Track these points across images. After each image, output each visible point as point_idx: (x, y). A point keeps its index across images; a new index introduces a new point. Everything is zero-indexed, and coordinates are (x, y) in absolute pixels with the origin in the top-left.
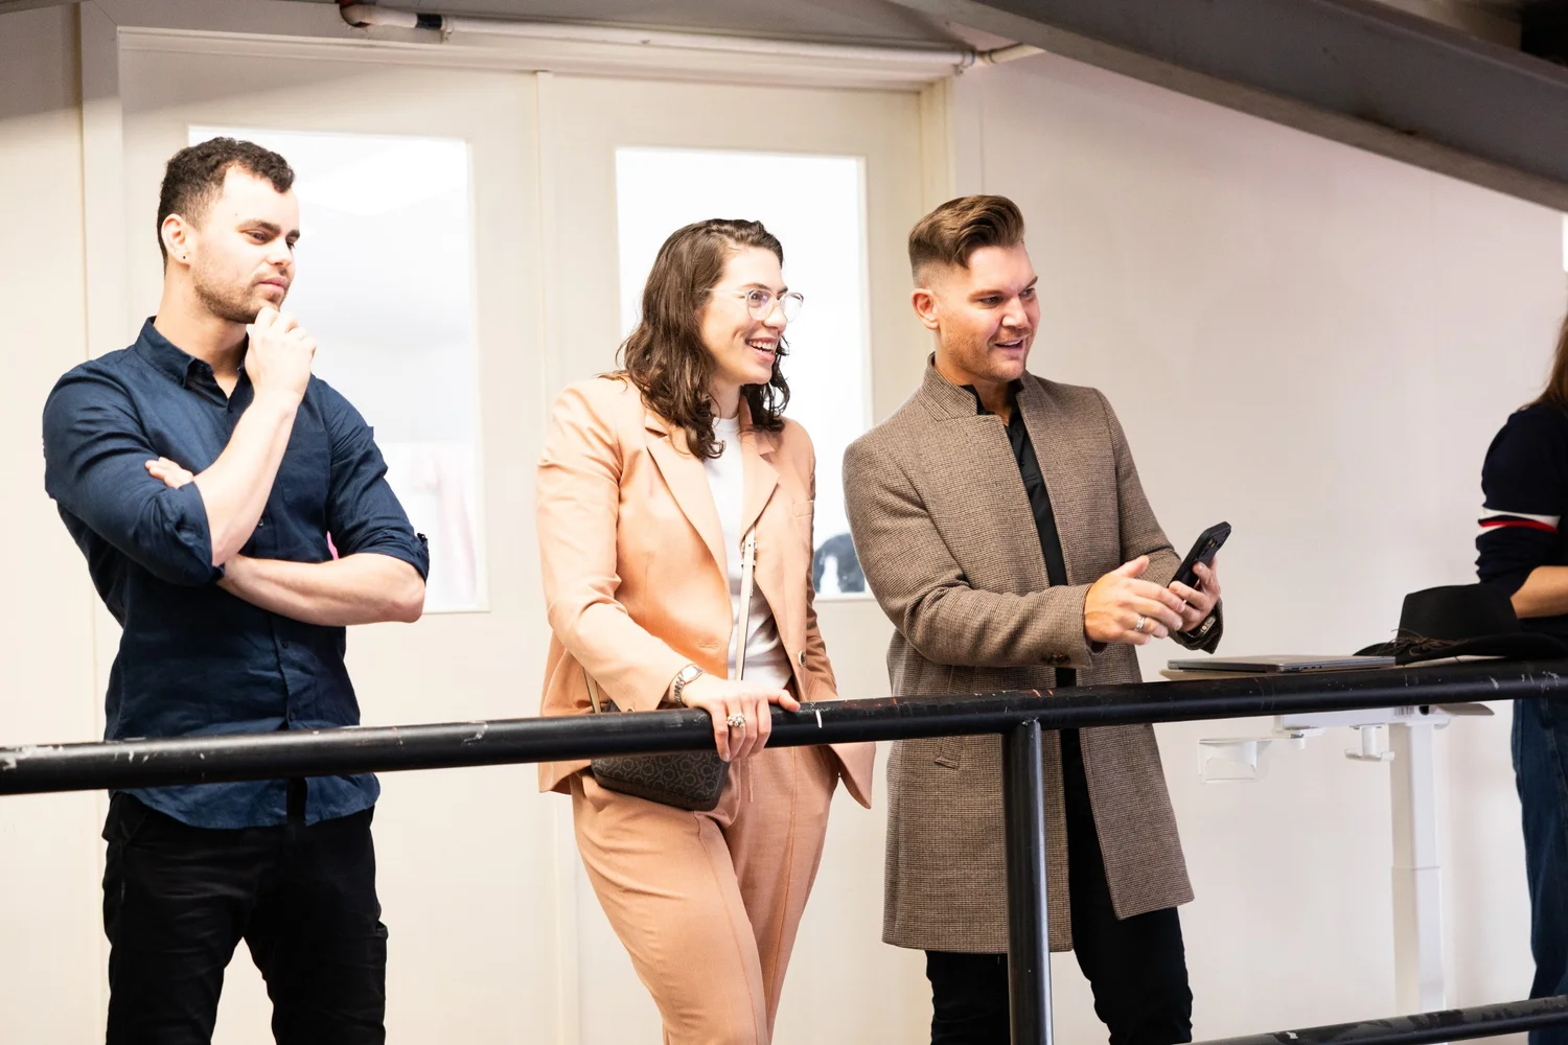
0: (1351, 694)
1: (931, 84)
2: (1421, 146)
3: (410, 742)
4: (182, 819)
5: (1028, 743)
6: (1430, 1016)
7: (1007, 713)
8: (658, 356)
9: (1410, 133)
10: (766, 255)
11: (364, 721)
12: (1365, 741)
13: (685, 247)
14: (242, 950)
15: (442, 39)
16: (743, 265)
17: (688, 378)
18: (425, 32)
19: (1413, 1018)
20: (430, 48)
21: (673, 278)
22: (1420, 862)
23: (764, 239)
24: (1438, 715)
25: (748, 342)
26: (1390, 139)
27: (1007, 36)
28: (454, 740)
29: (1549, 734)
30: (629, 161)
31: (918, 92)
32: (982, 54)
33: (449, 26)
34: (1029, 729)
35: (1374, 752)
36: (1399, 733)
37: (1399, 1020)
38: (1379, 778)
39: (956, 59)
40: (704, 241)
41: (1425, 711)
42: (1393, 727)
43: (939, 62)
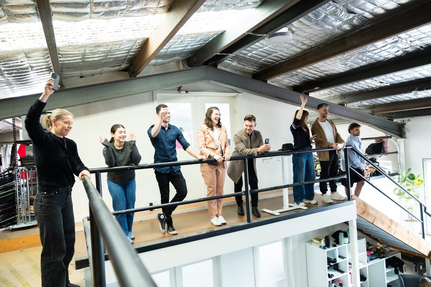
0: (277, 154)
1: (235, 96)
2: (283, 100)
3: (186, 162)
4: (159, 171)
5: (246, 160)
6: (286, 185)
7: (244, 157)
8: (208, 121)
9: (282, 99)
10: (218, 110)
11: (178, 161)
12: (279, 159)
13: (209, 110)
14: (170, 183)
15: (188, 93)
16: (215, 111)
17: (210, 123)
18: (186, 93)
19: (284, 186)
20: (187, 94)
21: (208, 113)
22: (285, 170)
23: (217, 109)
24: (286, 156)
25: (215, 119)
26: (280, 100)
27: (242, 91)
28: (190, 162)
29: (297, 157)
30: (206, 104)
31: (234, 97)
32: (240, 93)
33: (189, 92)
34: (246, 159)
35: (280, 160)
36: (282, 158)
37: (283, 186)
38: (280, 162)
39: (238, 93)
40: (211, 109)
41: (285, 156)
42: (282, 157)
43: (236, 94)
